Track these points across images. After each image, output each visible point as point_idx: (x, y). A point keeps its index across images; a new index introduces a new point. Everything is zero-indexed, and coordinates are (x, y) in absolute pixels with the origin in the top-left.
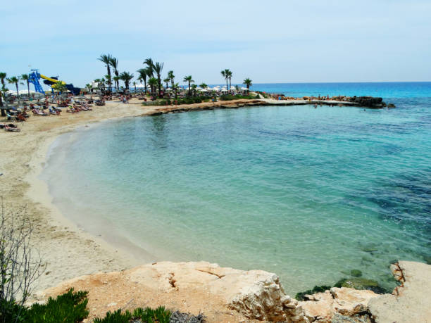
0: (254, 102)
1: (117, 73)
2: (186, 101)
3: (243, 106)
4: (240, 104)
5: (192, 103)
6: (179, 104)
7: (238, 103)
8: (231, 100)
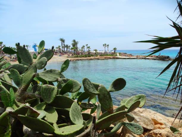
0: (113, 57)
1: (64, 45)
2: (84, 56)
3: (108, 59)
4: (106, 58)
5: (87, 57)
6: (81, 57)
7: (106, 57)
8: (104, 56)
